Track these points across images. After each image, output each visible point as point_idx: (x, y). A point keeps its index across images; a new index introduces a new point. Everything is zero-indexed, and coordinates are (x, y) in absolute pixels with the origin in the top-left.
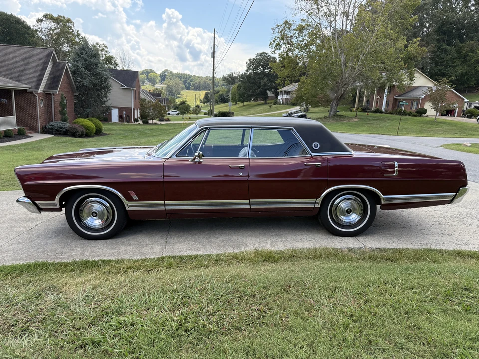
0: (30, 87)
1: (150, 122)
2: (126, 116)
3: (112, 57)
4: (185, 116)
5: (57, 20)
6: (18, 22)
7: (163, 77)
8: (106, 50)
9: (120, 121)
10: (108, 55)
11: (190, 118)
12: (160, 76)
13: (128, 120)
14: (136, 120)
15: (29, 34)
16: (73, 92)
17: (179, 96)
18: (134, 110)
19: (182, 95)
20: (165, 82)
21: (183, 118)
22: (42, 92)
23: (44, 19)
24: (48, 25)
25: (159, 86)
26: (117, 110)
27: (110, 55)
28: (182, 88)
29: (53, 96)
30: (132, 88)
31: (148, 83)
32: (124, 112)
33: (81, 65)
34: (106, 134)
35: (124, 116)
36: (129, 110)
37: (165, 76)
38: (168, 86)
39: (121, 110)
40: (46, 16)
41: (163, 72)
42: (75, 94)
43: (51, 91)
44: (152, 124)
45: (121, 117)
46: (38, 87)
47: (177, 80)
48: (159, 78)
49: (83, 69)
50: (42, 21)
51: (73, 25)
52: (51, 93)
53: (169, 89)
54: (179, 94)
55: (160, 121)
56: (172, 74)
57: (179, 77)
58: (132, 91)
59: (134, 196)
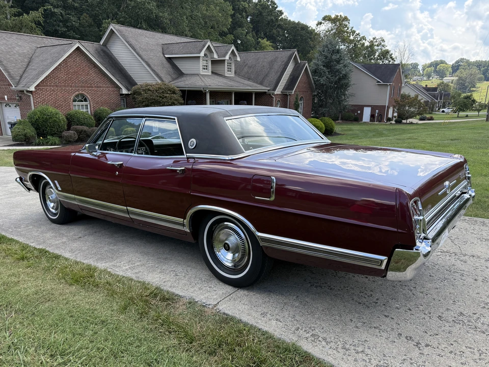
0: (269, 89)
1: (404, 121)
2: (378, 115)
3: (387, 52)
4: (462, 114)
5: (334, 20)
6: (304, 28)
7: (456, 68)
8: (382, 44)
9: (371, 121)
10: (384, 49)
11: (467, 116)
12: (453, 67)
13: (380, 119)
14: (389, 120)
15: (311, 38)
16: (312, 91)
17: (474, 89)
18: (388, 108)
19: (478, 88)
20: (457, 74)
21: (458, 117)
22: (280, 93)
23: (323, 22)
24: (326, 26)
25: (447, 79)
26: (369, 109)
27: (387, 48)
28: (480, 80)
29: (289, 97)
30: (388, 84)
31: (436, 76)
32: (377, 111)
33: (320, 63)
34: (339, 134)
35: (376, 115)
36: (382, 109)
37: (460, 65)
38: (460, 78)
39: (373, 108)
40: (324, 19)
41: (457, 62)
42: (314, 94)
43: (288, 92)
44: (406, 123)
45: (372, 116)
46: (274, 89)
47: (475, 70)
48: (450, 70)
49: (322, 67)
50: (320, 23)
51: (349, 23)
52: (288, 93)
53: (461, 81)
54: (474, 87)
55: (421, 119)
56: (469, 64)
57: (477, 66)
58: (389, 87)
59: (58, 185)
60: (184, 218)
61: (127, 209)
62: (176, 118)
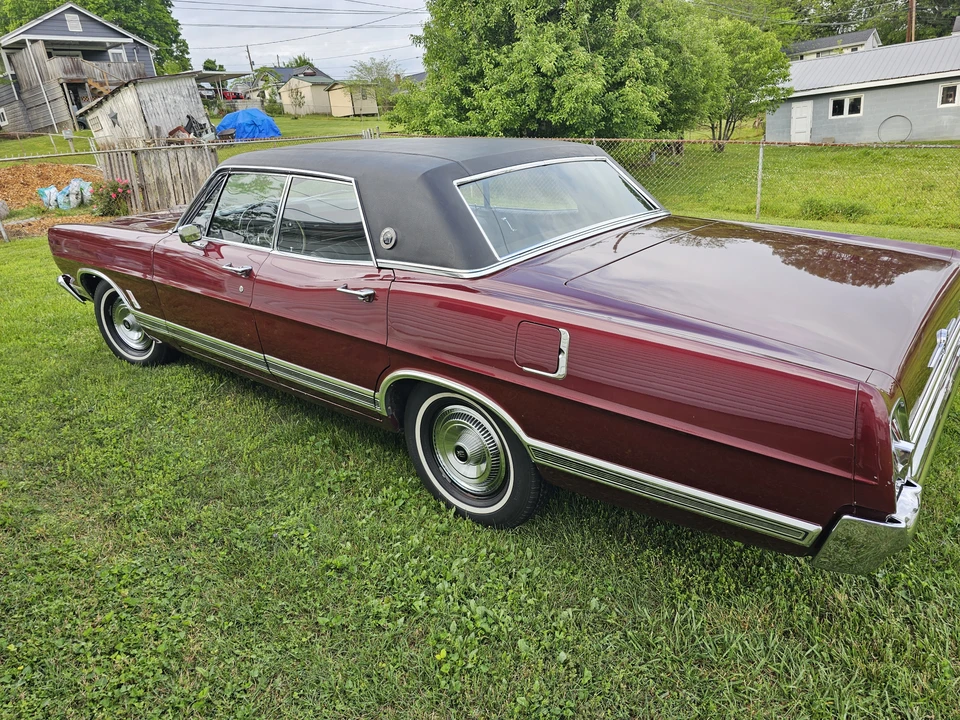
59: (134, 300)
60: (376, 390)
61: (265, 359)
62: (352, 179)
